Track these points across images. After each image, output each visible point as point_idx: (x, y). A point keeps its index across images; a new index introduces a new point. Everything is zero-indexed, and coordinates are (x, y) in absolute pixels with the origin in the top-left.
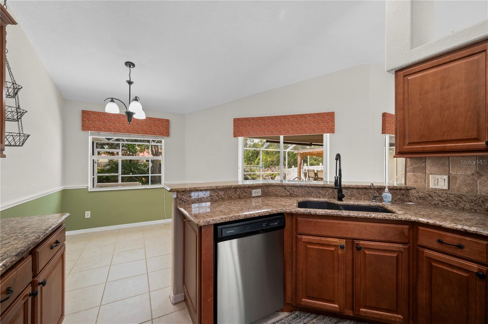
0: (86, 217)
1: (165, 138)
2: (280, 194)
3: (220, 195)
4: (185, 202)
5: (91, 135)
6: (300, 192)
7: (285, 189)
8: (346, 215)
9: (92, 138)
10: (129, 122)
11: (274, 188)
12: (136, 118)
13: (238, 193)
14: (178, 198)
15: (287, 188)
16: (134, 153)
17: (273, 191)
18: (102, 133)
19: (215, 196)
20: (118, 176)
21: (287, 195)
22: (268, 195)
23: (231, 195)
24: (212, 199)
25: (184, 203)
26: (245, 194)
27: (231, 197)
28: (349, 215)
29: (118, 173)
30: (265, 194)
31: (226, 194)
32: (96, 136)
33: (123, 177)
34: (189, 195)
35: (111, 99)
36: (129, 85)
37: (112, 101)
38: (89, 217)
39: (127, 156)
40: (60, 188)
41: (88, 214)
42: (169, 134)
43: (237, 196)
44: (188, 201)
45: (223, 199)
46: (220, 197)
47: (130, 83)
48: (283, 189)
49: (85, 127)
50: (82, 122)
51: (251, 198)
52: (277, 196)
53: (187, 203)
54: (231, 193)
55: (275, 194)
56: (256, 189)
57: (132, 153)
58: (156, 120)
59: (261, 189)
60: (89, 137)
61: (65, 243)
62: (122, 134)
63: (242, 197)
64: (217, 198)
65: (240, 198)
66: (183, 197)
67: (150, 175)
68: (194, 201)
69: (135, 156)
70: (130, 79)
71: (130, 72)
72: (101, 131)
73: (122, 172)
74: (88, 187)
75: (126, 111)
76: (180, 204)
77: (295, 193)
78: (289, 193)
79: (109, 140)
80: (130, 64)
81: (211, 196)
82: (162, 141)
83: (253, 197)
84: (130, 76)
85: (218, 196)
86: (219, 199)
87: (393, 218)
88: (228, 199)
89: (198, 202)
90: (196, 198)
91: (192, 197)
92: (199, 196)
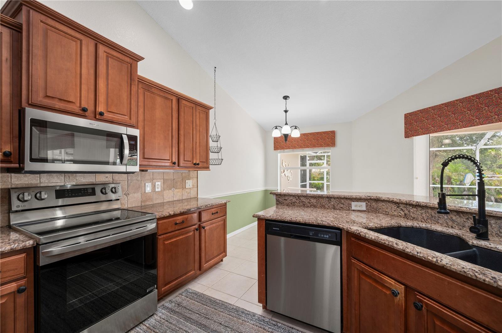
1: (332, 148)
2: (391, 213)
3: (312, 203)
4: (281, 203)
6: (420, 214)
7: (398, 207)
8: (400, 249)
9: (280, 155)
11: (384, 204)
12: (294, 137)
13: (332, 203)
14: (278, 199)
15: (400, 206)
17: (383, 207)
19: (307, 203)
21: (400, 214)
22: (377, 212)
23: (324, 204)
26: (342, 206)
27: (325, 206)
28: (404, 250)
30: (373, 210)
31: (318, 202)
32: (283, 153)
34: (284, 198)
35: (276, 127)
36: (285, 114)
40: (262, 188)
42: (335, 144)
43: (331, 206)
45: (315, 207)
46: (312, 204)
47: (286, 111)
48: (395, 206)
51: (350, 211)
52: (387, 214)
54: (323, 201)
55: (386, 212)
56: (357, 201)
58: (323, 133)
59: (365, 203)
62: (298, 149)
63: (338, 208)
64: (309, 205)
65: (334, 208)
68: (288, 204)
70: (286, 109)
71: (286, 103)
72: (284, 149)
75: (283, 134)
77: (412, 214)
78: (403, 213)
80: (286, 98)
81: (303, 202)
83: (354, 210)
84: (286, 107)
85: (310, 203)
86: (311, 206)
87: (484, 280)
88: (320, 207)
89: (292, 205)
90: (290, 201)
91: (286, 200)
92: (292, 200)
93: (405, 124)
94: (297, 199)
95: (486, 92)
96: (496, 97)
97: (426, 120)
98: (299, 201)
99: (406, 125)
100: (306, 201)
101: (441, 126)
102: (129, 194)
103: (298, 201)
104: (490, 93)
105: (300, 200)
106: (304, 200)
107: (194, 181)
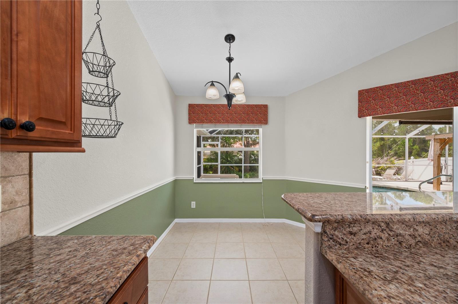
0: (192, 207)
1: (263, 126)
3: (420, 236)
4: (340, 244)
5: (196, 127)
9: (196, 131)
10: (229, 107)
14: (327, 234)
16: (230, 145)
18: (205, 125)
19: (407, 237)
20: (218, 165)
23: (447, 236)
24: (400, 243)
25: (338, 246)
27: (448, 242)
29: (218, 162)
31: (434, 233)
32: (200, 128)
33: (221, 166)
34: (348, 229)
35: (211, 83)
36: (229, 63)
37: (212, 85)
38: (194, 207)
39: (224, 148)
40: (172, 179)
41: (193, 205)
42: (267, 121)
44: (347, 242)
45: (427, 245)
46: (419, 239)
47: (230, 60)
49: (191, 121)
50: (189, 115)
53: (345, 247)
57: (228, 144)
58: (254, 106)
60: (195, 130)
61: (148, 285)
62: (222, 125)
64: (412, 242)
66: (336, 233)
67: (243, 165)
68: (360, 243)
69: (230, 148)
70: (230, 55)
71: (230, 47)
72: (204, 123)
73: (221, 162)
74: (193, 178)
75: (226, 94)
76: (330, 247)
79: (211, 134)
80: (230, 38)
81: (397, 236)
82: (259, 130)
84: (229, 52)
85: (414, 237)
86: (417, 244)
88: (439, 246)
89: (370, 245)
90: (364, 237)
91: (354, 234)
92: (370, 232)
93: (359, 102)
94: (382, 231)
95: (404, 82)
96: (432, 84)
97: (388, 99)
98: (387, 235)
99: (361, 103)
100: (404, 232)
101: (407, 106)
103: (384, 236)
104: (425, 80)
105: (391, 231)
106: (401, 232)
107: (13, 187)
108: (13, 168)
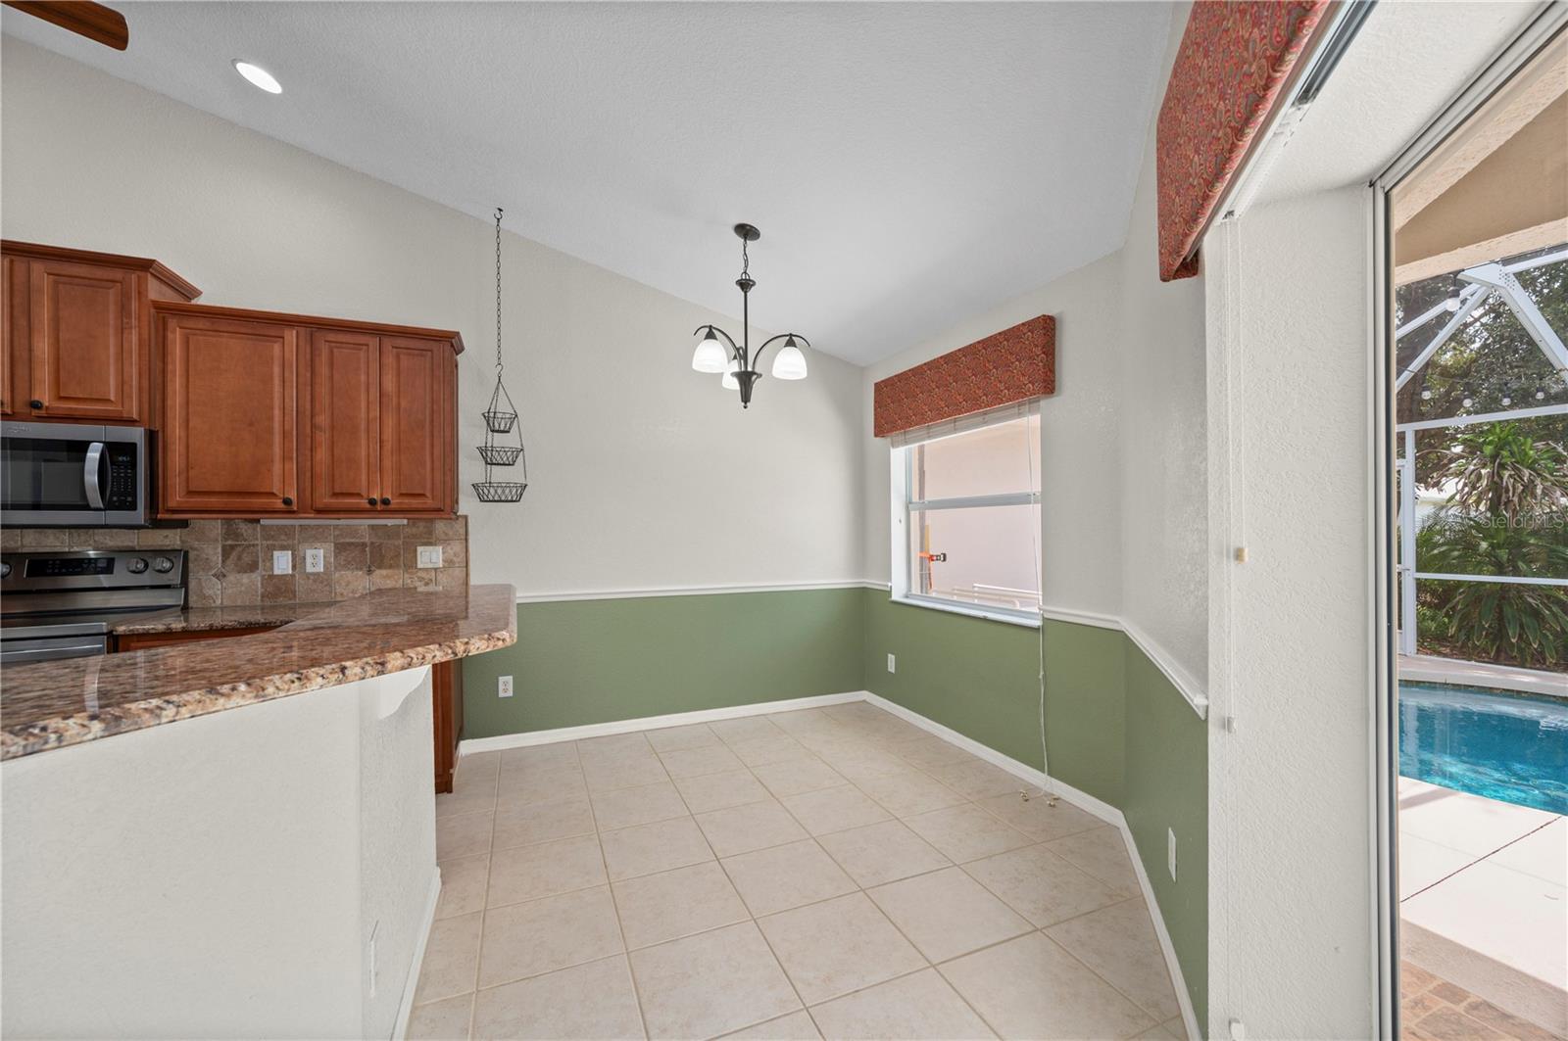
1: (1044, 402)
36: (743, 294)
41: (891, 663)
47: (745, 285)
58: (1001, 339)
62: (940, 424)
70: (747, 272)
74: (891, 587)
80: (746, 232)
102: (224, 576)
107: (452, 549)
108: (451, 533)
